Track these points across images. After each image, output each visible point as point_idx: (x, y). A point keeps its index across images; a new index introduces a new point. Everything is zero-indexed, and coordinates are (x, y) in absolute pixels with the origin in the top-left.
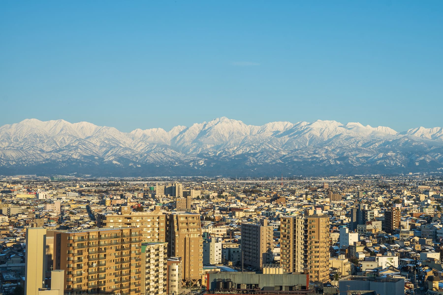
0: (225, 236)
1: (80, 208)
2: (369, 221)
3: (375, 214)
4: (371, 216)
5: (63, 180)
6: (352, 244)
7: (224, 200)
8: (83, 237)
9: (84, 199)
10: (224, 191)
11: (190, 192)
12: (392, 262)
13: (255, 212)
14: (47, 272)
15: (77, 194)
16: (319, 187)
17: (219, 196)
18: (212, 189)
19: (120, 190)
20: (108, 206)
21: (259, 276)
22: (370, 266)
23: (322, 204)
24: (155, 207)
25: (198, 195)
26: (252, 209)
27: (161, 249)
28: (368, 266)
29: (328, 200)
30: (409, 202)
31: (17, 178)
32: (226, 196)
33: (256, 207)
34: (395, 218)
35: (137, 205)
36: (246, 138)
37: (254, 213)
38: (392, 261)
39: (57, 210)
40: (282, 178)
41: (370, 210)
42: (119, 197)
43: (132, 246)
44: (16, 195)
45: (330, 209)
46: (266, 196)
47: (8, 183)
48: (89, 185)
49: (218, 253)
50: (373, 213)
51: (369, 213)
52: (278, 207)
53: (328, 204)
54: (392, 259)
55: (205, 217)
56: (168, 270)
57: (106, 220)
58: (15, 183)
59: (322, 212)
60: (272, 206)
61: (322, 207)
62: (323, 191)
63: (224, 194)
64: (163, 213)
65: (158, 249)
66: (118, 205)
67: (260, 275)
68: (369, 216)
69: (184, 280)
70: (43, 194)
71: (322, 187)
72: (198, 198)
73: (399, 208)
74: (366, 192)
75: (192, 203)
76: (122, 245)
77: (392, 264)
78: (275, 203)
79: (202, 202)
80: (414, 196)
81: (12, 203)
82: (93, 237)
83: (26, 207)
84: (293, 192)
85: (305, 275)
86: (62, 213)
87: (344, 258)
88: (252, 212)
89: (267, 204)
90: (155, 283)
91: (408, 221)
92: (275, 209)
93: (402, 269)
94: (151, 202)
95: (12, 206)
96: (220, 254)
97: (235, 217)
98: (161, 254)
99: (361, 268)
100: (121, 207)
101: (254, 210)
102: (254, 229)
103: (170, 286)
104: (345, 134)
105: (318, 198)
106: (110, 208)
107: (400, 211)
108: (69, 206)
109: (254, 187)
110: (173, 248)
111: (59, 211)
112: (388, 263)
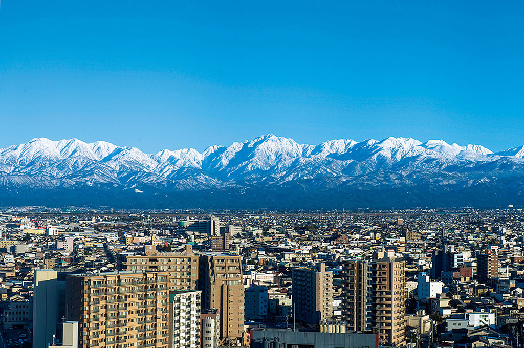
0: (272, 284)
1: (96, 246)
2: (455, 267)
4: (458, 260)
5: (77, 214)
6: (435, 296)
7: (271, 239)
8: (99, 283)
9: (101, 236)
10: (270, 227)
11: (228, 228)
12: (487, 321)
13: (309, 253)
14: (58, 323)
15: (92, 230)
16: (391, 223)
17: (265, 234)
18: (255, 224)
19: (144, 225)
20: (129, 245)
21: (315, 335)
22: (457, 325)
23: (395, 244)
24: (186, 246)
25: (239, 231)
26: (305, 250)
27: (194, 299)
28: (455, 324)
29: (403, 239)
30: (508, 242)
31: (24, 210)
32: (273, 233)
33: (310, 248)
34: (490, 263)
35: (164, 244)
36: (297, 160)
37: (308, 256)
38: (487, 319)
39: (69, 248)
40: (344, 211)
41: (458, 253)
42: (142, 234)
43: (158, 294)
44: (22, 230)
45: (406, 251)
46: (323, 234)
47: (13, 215)
48: (107, 219)
49: (263, 305)
50: (462, 257)
51: (456, 256)
52: (339, 248)
53: (403, 245)
54: (487, 316)
55: (246, 260)
56: (203, 324)
57: (127, 261)
58: (21, 215)
59: (395, 255)
60: (331, 247)
61: (395, 249)
62: (397, 229)
63: (270, 231)
64: (196, 254)
65: (189, 299)
66: (141, 244)
67: (317, 333)
68: (456, 260)
69: (221, 338)
70: (54, 229)
71: (395, 223)
72: (238, 236)
73: (496, 251)
74: (453, 229)
75: (231, 242)
76: (146, 293)
77: (487, 323)
78: (335, 243)
79: (243, 241)
80: (516, 234)
81: (19, 240)
82: (111, 283)
83: (34, 244)
84: (358, 229)
85: (374, 335)
86: (75, 251)
87: (424, 314)
88: (305, 254)
89: (324, 245)
90: (186, 341)
91: (508, 267)
92: (335, 250)
93: (500, 330)
94: (180, 241)
95: (19, 243)
96: (265, 306)
97: (284, 260)
98: (194, 306)
99: (446, 327)
100: (144, 246)
101: (308, 252)
102: (308, 275)
103: (204, 344)
104: (425, 155)
105: (390, 237)
106: (131, 247)
107: (497, 254)
108: (84, 243)
109: (308, 223)
110: (208, 291)
111: (72, 249)
112: (481, 321)
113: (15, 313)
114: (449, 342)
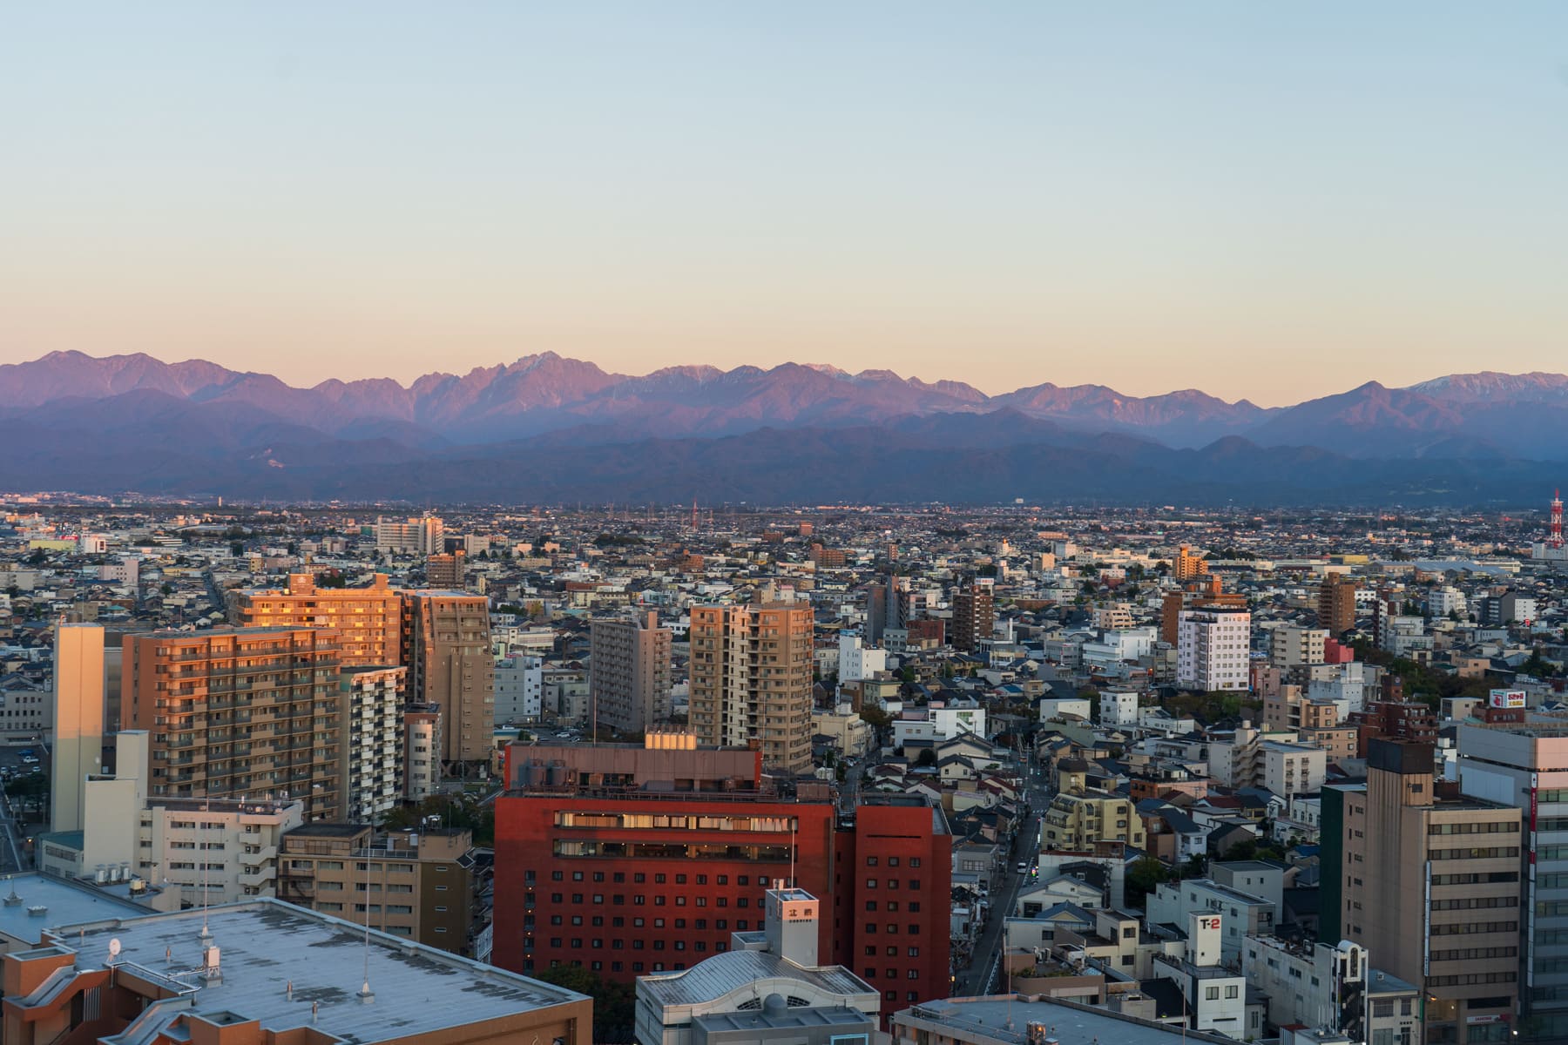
0: (550, 654)
1: (186, 576)
2: (912, 619)
3: (928, 601)
4: (917, 607)
5: (145, 509)
6: (871, 676)
7: (548, 562)
8: (194, 650)
9: (198, 556)
10: (547, 539)
11: (462, 542)
12: (971, 724)
13: (625, 593)
14: (107, 734)
15: (179, 542)
16: (789, 533)
17: (537, 553)
18: (516, 531)
19: (287, 533)
20: (257, 574)
21: (636, 754)
22: (914, 731)
23: (795, 574)
24: (374, 576)
25: (483, 548)
26: (618, 584)
27: (390, 683)
28: (909, 731)
29: (810, 565)
30: (1012, 572)
31: (31, 500)
32: (554, 551)
33: (628, 581)
34: (978, 612)
35: (328, 572)
37: (623, 597)
38: (970, 719)
39: (129, 580)
40: (695, 507)
41: (915, 593)
42: (284, 552)
43: (317, 673)
44: (28, 542)
45: (817, 587)
46: (653, 554)
47: (9, 510)
48: (210, 520)
49: (531, 696)
50: (925, 600)
51: (913, 599)
52: (685, 581)
53: (811, 576)
54: (971, 715)
55: (499, 605)
56: (405, 735)
57: (251, 607)
58: (25, 510)
59: (795, 596)
60: (670, 579)
61: (796, 583)
62: (800, 544)
63: (549, 546)
64: (396, 593)
65: (381, 684)
66: (280, 571)
67: (639, 751)
68: (913, 607)
69: (446, 762)
70: (96, 539)
71: (795, 533)
72: (482, 556)
73: (990, 588)
74: (908, 546)
75: (468, 568)
76: (292, 672)
77: (970, 728)
78: (677, 570)
79: (492, 566)
80: (1028, 557)
81: (19, 560)
82: (219, 651)
83: (53, 571)
84: (723, 546)
85: (752, 754)
86: (143, 586)
87: (850, 712)
88: (618, 593)
89: (655, 574)
90: (374, 768)
91: (1011, 619)
92: (676, 586)
93: (994, 740)
94: (364, 565)
95: (21, 569)
96: (536, 697)
97: (577, 605)
98: (390, 696)
99: (892, 737)
100: (288, 576)
101: (623, 589)
103: (411, 775)
105: (785, 560)
106: (261, 578)
107: (992, 595)
108: (160, 570)
109: (626, 531)
110: (420, 669)
111: (136, 580)
112: (958, 725)
113: (13, 713)
114: (897, 765)
